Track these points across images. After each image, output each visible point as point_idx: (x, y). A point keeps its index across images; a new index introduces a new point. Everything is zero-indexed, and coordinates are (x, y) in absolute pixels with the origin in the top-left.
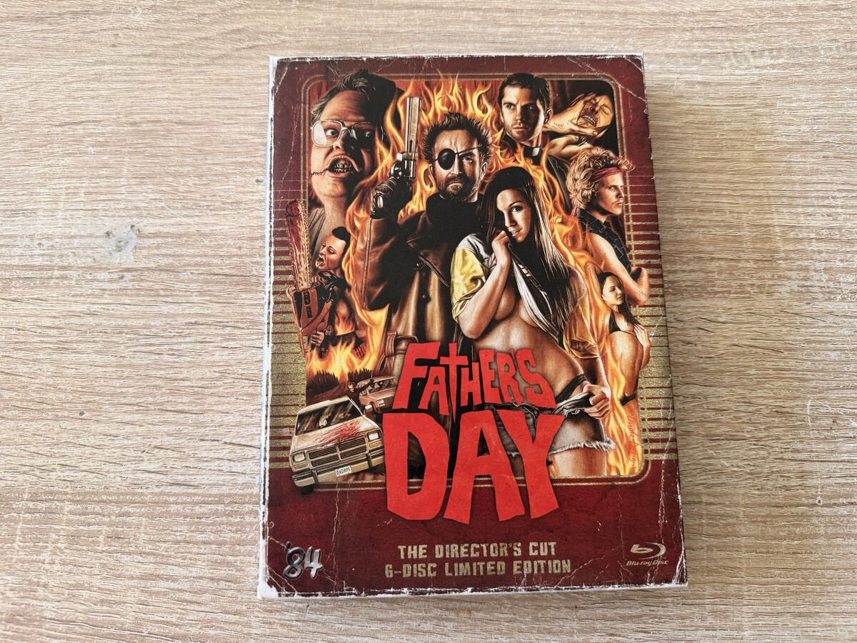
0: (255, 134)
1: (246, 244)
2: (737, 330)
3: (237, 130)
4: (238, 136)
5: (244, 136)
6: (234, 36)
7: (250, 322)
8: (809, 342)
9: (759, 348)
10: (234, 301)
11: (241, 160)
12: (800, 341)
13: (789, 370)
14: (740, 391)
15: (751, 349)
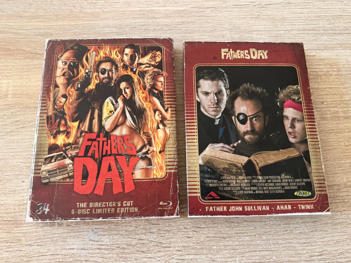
0: (23, 163)
1: (17, 208)
2: (209, 231)
3: (16, 161)
4: (16, 164)
5: (18, 164)
6: (16, 123)
7: (17, 240)
8: (237, 233)
9: (217, 237)
10: (12, 231)
11: (17, 173)
12: (233, 233)
13: (230, 246)
14: (210, 256)
15: (214, 238)
